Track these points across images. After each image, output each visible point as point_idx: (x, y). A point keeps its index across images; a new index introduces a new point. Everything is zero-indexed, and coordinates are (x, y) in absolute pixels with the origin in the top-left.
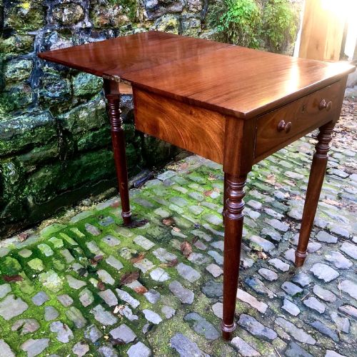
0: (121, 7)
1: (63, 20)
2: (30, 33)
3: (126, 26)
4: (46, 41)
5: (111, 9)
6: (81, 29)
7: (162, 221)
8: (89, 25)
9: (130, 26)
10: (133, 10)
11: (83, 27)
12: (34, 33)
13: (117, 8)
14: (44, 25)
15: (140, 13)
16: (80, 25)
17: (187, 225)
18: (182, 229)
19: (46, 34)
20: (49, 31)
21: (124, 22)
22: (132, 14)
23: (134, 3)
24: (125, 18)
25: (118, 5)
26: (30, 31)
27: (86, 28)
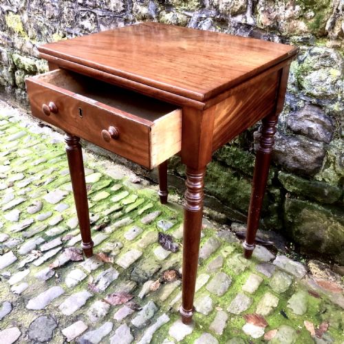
0: (298, 8)
1: (220, 8)
2: (187, 13)
3: (300, 38)
4: (199, 25)
5: (282, 9)
6: (240, 24)
7: (170, 269)
8: (250, 21)
9: (308, 38)
10: (321, 17)
11: (243, 22)
12: (190, 14)
13: (291, 8)
14: (200, 8)
15: (333, 24)
16: (239, 19)
17: (164, 296)
18: (158, 292)
19: (201, 19)
20: (204, 16)
21: (298, 31)
22: (318, 22)
23: (324, 7)
24: (302, 26)
25: (294, 4)
26: (186, 11)
27: (246, 24)
